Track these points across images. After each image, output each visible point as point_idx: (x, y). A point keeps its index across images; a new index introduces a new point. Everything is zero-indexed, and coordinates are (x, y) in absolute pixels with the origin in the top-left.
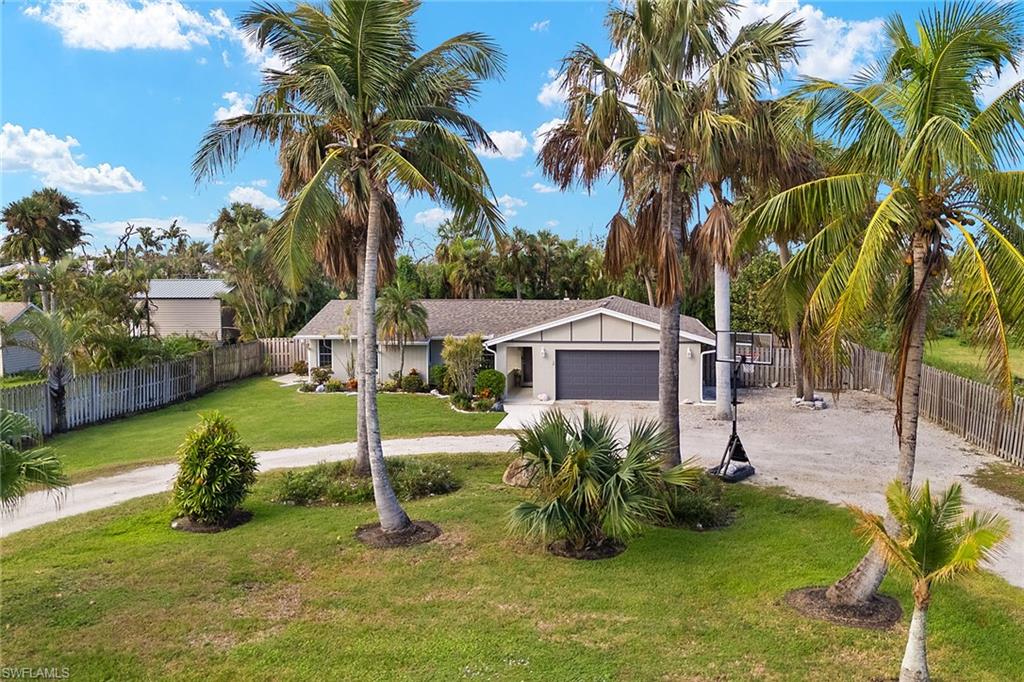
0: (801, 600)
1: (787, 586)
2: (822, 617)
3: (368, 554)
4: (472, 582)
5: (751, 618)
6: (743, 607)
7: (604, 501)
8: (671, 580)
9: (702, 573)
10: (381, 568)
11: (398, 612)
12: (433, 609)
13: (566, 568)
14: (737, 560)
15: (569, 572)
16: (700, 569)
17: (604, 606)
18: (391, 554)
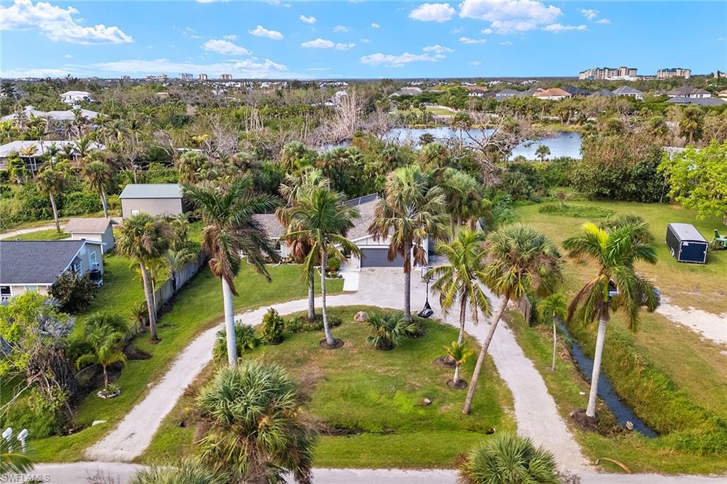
0: (438, 361)
1: (436, 357)
2: (442, 365)
3: (327, 351)
4: (358, 359)
5: (426, 367)
6: (424, 363)
7: (391, 337)
8: (408, 356)
9: (416, 353)
10: (330, 355)
11: (344, 369)
12: (351, 367)
13: (381, 354)
14: (424, 349)
15: (383, 355)
16: (415, 352)
17: (392, 365)
18: (333, 351)
